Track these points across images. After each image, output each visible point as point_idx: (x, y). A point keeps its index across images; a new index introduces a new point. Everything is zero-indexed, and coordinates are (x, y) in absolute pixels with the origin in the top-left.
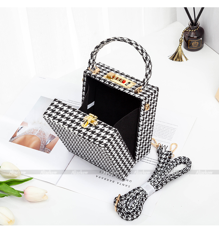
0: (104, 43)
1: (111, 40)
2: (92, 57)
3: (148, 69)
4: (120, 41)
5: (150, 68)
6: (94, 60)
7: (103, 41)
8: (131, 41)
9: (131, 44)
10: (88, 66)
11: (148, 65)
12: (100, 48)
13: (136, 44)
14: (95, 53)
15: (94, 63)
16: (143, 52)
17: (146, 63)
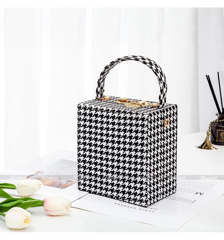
0: (108, 68)
1: (114, 63)
2: (99, 85)
3: (161, 83)
4: (125, 60)
5: (163, 81)
6: (102, 88)
7: (107, 66)
8: (137, 57)
9: (137, 60)
10: (96, 96)
11: (160, 77)
12: (105, 74)
13: (143, 59)
14: (102, 80)
15: (102, 91)
16: (152, 65)
17: (157, 75)
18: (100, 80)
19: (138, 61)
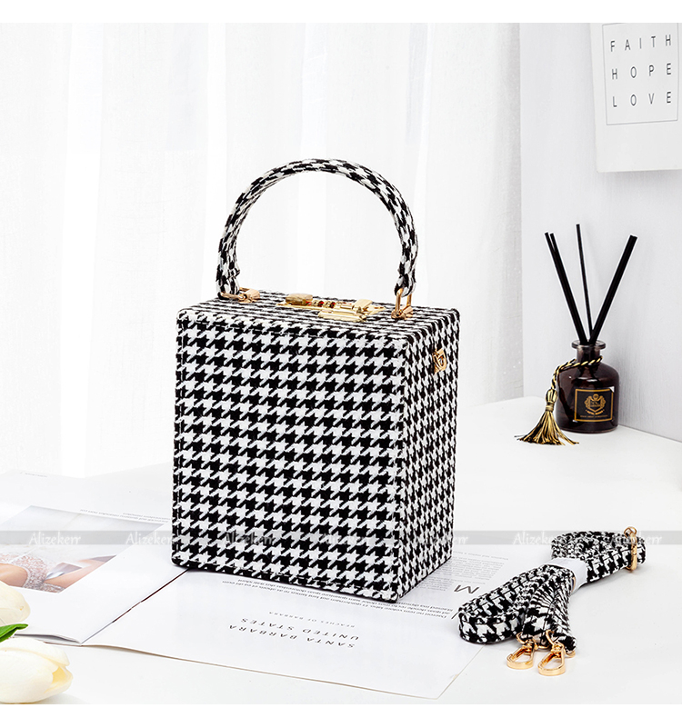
0: (246, 200)
1: (263, 182)
2: (224, 255)
3: (405, 231)
4: (294, 172)
5: (408, 226)
6: (232, 265)
7: (243, 194)
8: (328, 162)
9: (332, 169)
10: (219, 290)
11: (401, 217)
12: (239, 220)
13: (348, 166)
14: (230, 240)
15: (233, 273)
16: (377, 183)
17: (394, 212)
18: (226, 241)
19: (334, 172)
